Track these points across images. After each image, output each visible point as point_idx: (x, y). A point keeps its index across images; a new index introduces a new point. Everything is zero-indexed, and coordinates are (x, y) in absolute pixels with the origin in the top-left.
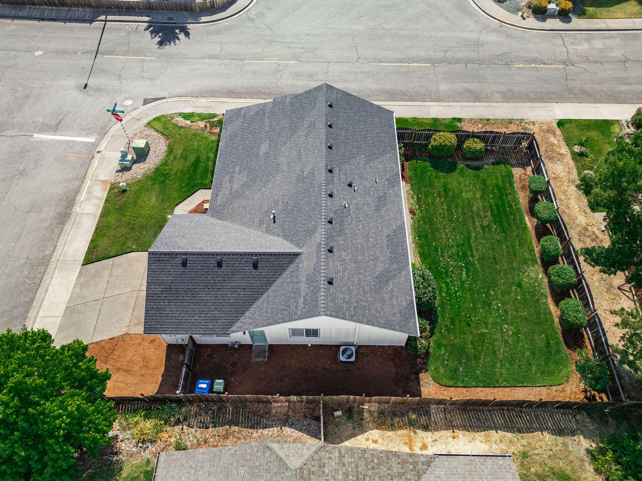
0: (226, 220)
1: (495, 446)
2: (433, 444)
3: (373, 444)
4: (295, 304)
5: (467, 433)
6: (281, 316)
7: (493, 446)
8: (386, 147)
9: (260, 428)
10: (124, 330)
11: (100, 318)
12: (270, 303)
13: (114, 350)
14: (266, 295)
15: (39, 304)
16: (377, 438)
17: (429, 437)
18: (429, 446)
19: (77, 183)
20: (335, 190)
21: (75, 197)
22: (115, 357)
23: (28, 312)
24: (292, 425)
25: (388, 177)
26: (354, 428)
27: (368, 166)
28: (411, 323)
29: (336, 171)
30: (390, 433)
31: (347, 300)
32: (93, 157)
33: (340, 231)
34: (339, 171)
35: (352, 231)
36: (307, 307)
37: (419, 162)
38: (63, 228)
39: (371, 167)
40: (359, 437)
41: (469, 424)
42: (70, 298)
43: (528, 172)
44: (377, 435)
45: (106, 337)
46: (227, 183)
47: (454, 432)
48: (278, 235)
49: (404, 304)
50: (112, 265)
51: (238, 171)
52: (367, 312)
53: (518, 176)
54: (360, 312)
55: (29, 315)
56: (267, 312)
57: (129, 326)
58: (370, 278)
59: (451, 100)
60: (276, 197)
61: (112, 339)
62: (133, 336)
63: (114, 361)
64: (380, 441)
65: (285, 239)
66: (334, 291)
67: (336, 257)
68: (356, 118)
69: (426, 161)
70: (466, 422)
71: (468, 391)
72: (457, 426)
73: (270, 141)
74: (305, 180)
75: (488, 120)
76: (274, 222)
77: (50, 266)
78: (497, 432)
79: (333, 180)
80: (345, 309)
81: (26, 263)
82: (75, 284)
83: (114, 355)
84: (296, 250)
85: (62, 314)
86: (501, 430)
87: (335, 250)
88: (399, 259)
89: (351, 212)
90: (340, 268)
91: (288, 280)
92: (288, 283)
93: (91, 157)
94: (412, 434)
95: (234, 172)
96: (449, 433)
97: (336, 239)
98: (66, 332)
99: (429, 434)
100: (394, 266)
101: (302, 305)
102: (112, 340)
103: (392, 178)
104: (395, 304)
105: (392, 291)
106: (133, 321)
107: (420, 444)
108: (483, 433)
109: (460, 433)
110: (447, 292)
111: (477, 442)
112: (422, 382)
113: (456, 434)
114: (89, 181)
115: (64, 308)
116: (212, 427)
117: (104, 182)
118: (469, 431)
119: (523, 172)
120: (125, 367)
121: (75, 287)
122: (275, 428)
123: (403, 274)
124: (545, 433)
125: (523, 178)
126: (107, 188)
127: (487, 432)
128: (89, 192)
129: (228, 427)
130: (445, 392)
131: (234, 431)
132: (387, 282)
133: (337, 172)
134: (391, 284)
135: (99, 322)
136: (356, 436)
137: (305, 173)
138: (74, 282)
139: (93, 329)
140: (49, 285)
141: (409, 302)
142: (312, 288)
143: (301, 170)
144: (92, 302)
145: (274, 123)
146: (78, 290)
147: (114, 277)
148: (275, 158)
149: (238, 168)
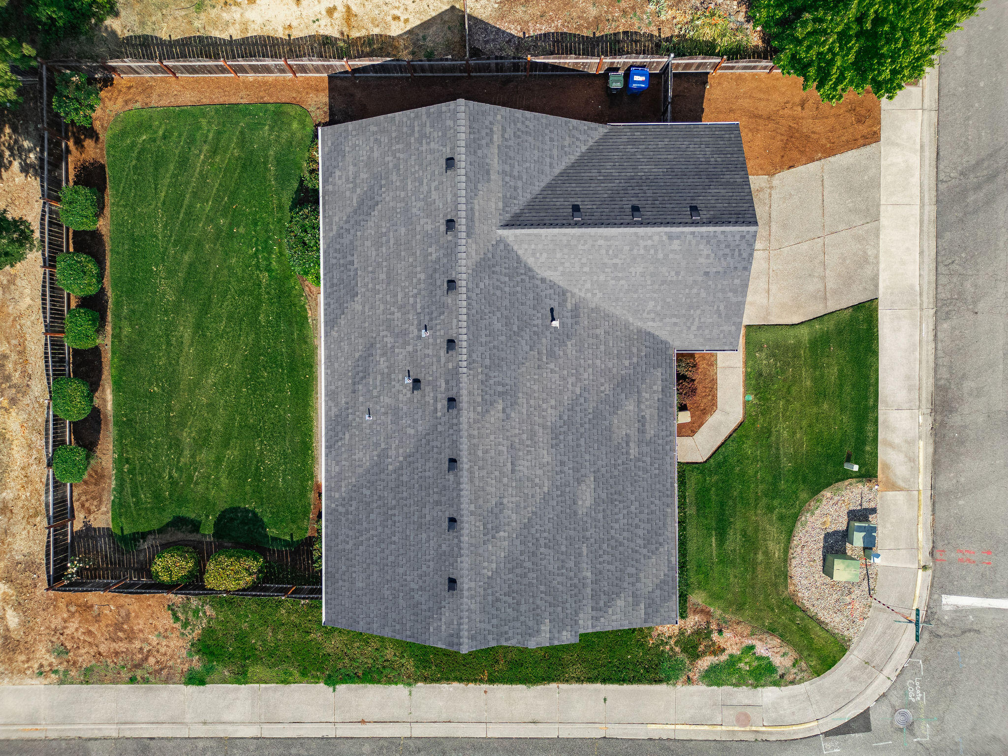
0: (639, 331)
1: (237, 16)
2: (319, 16)
3: (399, 14)
4: (506, 136)
5: (272, 34)
6: (527, 123)
7: (239, 16)
8: (347, 513)
9: (553, 33)
10: (777, 180)
11: (821, 202)
12: (548, 153)
13: (784, 148)
14: (557, 171)
15: (925, 229)
16: (393, 22)
17: (322, 27)
18: (324, 13)
19: (944, 484)
20: (443, 360)
21: (935, 452)
22: (779, 137)
23: (938, 213)
24: (510, 41)
25: (347, 436)
26: (424, 38)
27: (383, 446)
28: (330, 144)
29: (442, 404)
30: (376, 31)
31: (424, 141)
32: (932, 554)
33: (435, 270)
34: (436, 410)
35: (415, 280)
36: (487, 123)
37: (288, 538)
38: (936, 379)
39: (377, 445)
40: (418, 23)
41: (267, 49)
42: (877, 236)
43: (82, 516)
44: (393, 27)
45: (801, 169)
46: (648, 417)
47: (289, 36)
48: (543, 280)
49: (338, 173)
50: (825, 299)
51: (632, 445)
52: (394, 135)
53: (103, 509)
54: (405, 129)
55: (934, 208)
56: (551, 140)
57: (771, 188)
58: (387, 199)
59: (201, 744)
60: (552, 366)
61: (790, 167)
62: (760, 172)
63: (779, 131)
64: (389, 18)
65: (530, 270)
66: (444, 150)
67: (441, 215)
68: (401, 571)
69: (274, 539)
70: (271, 51)
71: (262, 98)
72: (283, 45)
73: (575, 513)
74: (500, 389)
75: (133, 680)
76: (552, 310)
77: (932, 300)
78: (231, 36)
79: (447, 382)
80: (428, 124)
81: (975, 303)
82: (878, 263)
83: (782, 141)
84: (510, 234)
85: (882, 208)
86: (224, 40)
87: (443, 228)
88: (338, 256)
89: (415, 322)
90: (434, 195)
91: (520, 184)
92: (520, 178)
93: (938, 555)
94: (346, 30)
95: (640, 443)
96: (296, 34)
97: (442, 251)
98: (866, 178)
99: (322, 32)
100: (346, 241)
101: (495, 129)
102: (791, 164)
103: (340, 435)
104: (351, 167)
105: (353, 190)
106: (767, 196)
107: (336, 15)
108: (249, 35)
109: (281, 34)
110: (270, 253)
111: (259, 21)
112: (326, 109)
113: (287, 32)
114: (921, 488)
115: (882, 219)
116: (619, 33)
117: (893, 486)
118: (268, 37)
119: (91, 517)
120: (760, 121)
121: (877, 257)
122: (532, 34)
123: (335, 228)
124: (165, 37)
125: (95, 503)
126: (883, 473)
127: (244, 36)
128: (912, 460)
129: (598, 34)
130: (294, 95)
131: (587, 28)
132: (361, 203)
133: (439, 406)
134: (355, 201)
135: (820, 195)
136: (421, 25)
137: (500, 407)
138: (882, 266)
139: (825, 183)
140: (921, 263)
141: (330, 180)
142: (480, 153)
143: (508, 417)
144: (840, 229)
145: (571, 564)
146: (871, 252)
147: (816, 274)
148: (562, 463)
149: (632, 451)
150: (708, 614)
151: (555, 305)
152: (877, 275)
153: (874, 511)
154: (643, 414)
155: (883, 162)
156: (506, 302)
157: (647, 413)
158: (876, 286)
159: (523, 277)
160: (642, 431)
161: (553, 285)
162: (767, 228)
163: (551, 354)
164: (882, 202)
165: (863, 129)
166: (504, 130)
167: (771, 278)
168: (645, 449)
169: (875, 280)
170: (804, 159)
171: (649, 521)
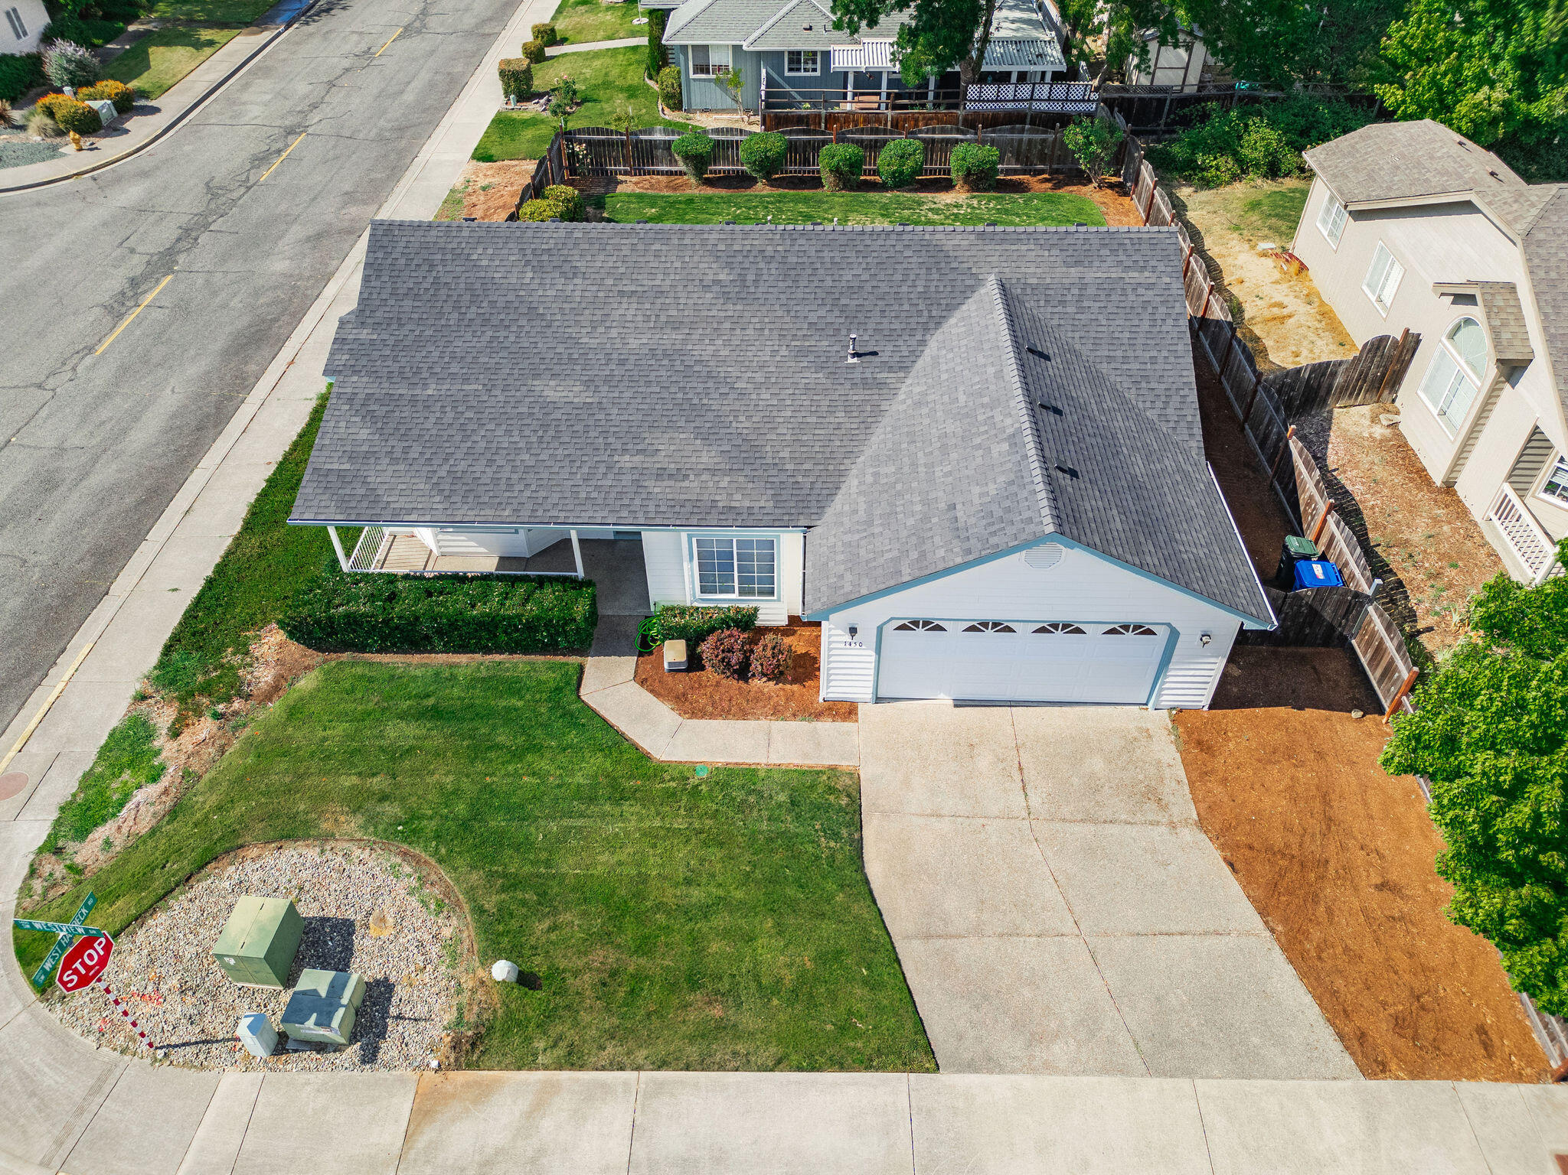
1: (1237, 249)
2: (1266, 299)
4: (1141, 291)
5: (1228, 273)
6: (1170, 322)
10: (1192, 836)
11: (1164, 928)
12: (1130, 353)
13: (1269, 849)
17: (1253, 304)
18: (1273, 301)
22: (1294, 840)
30: (1269, 342)
36: (1153, 263)
42: (1105, 1070)
45: (1233, 887)
47: (1232, 283)
48: (923, 343)
50: (928, 937)
51: (638, 458)
56: (1153, 360)
57: (1173, 826)
60: (784, 352)
61: (1231, 865)
62: (1203, 806)
63: (1307, 839)
65: (938, 324)
73: (536, 376)
74: (751, 277)
76: (875, 354)
82: (1034, 1071)
83: (1287, 846)
85: (1184, 1083)
91: (1071, 309)
92: (1081, 310)
95: (643, 472)
98: (1256, 1040)
101: (1147, 274)
102: (1238, 866)
106: (1150, 817)
107: (1275, 309)
115: (1154, 1082)
117: (425, 1111)
120: (1317, 805)
121: (1049, 1068)
124: (1190, 216)
126: (468, 1085)
135: (1181, 928)
137: (722, 277)
138: (1026, 1081)
139: (1214, 940)
142: (1105, 252)
143: (706, 288)
144: (1107, 974)
145: (455, 368)
146: (1059, 1051)
147: (985, 917)
148: (622, 363)
149: (627, 458)
150: (269, 696)
151: (884, 357)
152: (1002, 1070)
153: (370, 1056)
154: (692, 477)
155: (1309, 1086)
156: (884, 288)
157: (693, 484)
158: (971, 1067)
159: (926, 313)
160: (660, 474)
161: (915, 355)
162: (1079, 817)
163: (802, 353)
164: (1199, 1082)
165: (1381, 1031)
166: (1150, 287)
167: (968, 821)
168: (626, 479)
169: (986, 1063)
170: (1259, 893)
171: (496, 481)
